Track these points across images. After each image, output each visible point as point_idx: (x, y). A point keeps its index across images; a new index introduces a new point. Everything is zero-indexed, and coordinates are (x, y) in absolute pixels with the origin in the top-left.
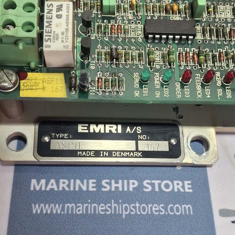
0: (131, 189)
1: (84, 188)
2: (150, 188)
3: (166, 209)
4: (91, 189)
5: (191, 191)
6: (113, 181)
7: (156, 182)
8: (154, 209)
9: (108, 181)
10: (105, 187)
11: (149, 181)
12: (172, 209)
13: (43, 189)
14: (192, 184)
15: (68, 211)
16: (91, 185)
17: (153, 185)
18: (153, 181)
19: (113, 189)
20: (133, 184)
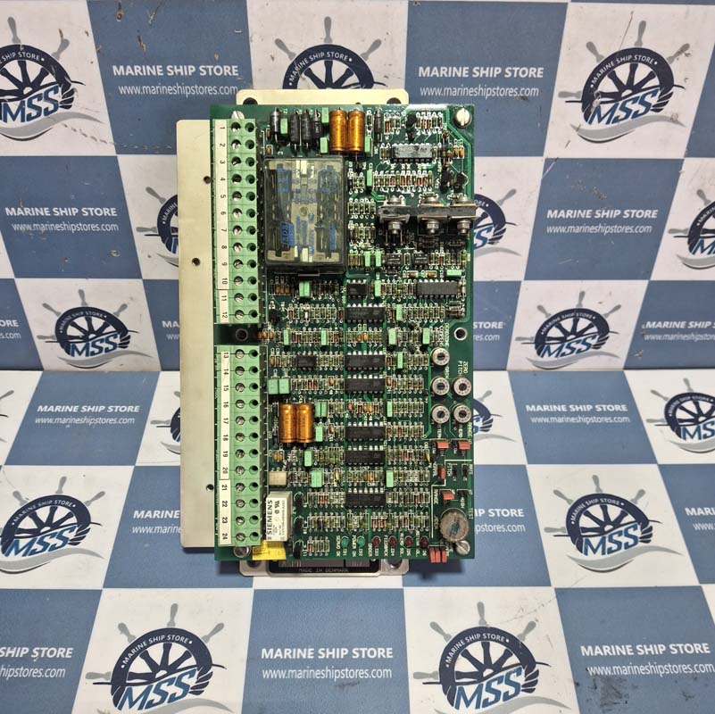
6: (328, 650)
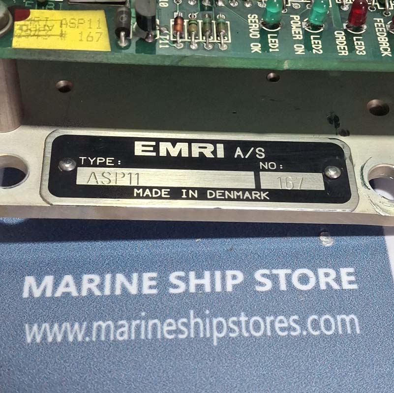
0: (229, 288)
1: (133, 290)
2: (268, 285)
3: (302, 323)
4: (146, 291)
5: (355, 286)
7: (282, 273)
8: (277, 325)
9: (182, 274)
10: (176, 287)
11: (267, 272)
12: (316, 325)
13: (49, 294)
14: (355, 274)
15: (98, 336)
16: (146, 283)
17: (274, 279)
18: (275, 271)
19: (192, 289)
20: (234, 277)
